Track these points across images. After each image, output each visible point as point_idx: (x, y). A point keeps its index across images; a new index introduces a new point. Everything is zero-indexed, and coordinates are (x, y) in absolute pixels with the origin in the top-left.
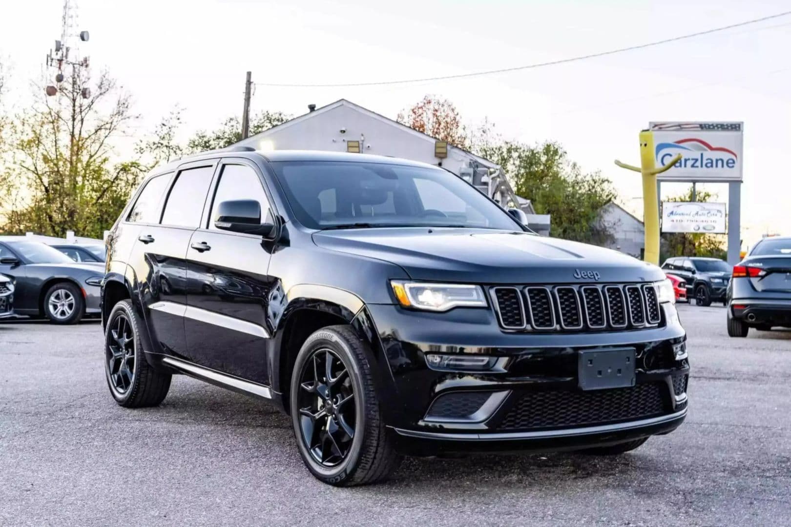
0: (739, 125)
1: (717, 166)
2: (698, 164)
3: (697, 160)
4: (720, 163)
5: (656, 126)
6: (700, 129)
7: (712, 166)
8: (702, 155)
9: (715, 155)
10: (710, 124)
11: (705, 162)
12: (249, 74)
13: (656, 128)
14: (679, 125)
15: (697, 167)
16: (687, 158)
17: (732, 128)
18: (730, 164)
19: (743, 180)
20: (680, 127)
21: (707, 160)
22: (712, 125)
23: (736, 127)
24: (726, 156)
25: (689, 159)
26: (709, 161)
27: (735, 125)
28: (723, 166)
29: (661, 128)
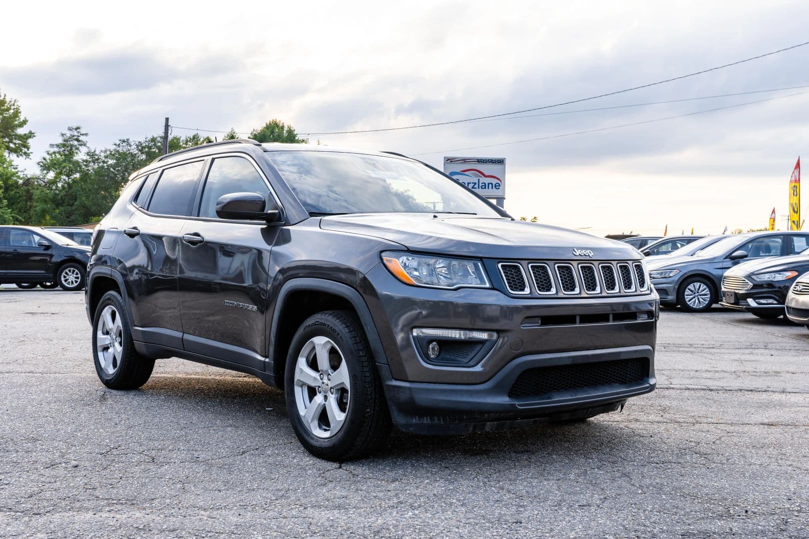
0: (503, 160)
1: (488, 188)
2: (476, 186)
3: (475, 184)
4: (490, 185)
5: (448, 160)
6: (477, 163)
7: (485, 188)
8: (479, 179)
9: (487, 180)
10: (484, 159)
11: (481, 185)
12: (167, 119)
13: (449, 161)
14: (464, 160)
15: (476, 188)
16: (469, 182)
17: (498, 162)
18: (497, 186)
19: (506, 197)
20: (465, 161)
21: (482, 183)
22: (486, 160)
23: (501, 162)
24: (494, 181)
25: (470, 183)
26: (484, 184)
27: (500, 160)
28: (492, 188)
29: (452, 161)
